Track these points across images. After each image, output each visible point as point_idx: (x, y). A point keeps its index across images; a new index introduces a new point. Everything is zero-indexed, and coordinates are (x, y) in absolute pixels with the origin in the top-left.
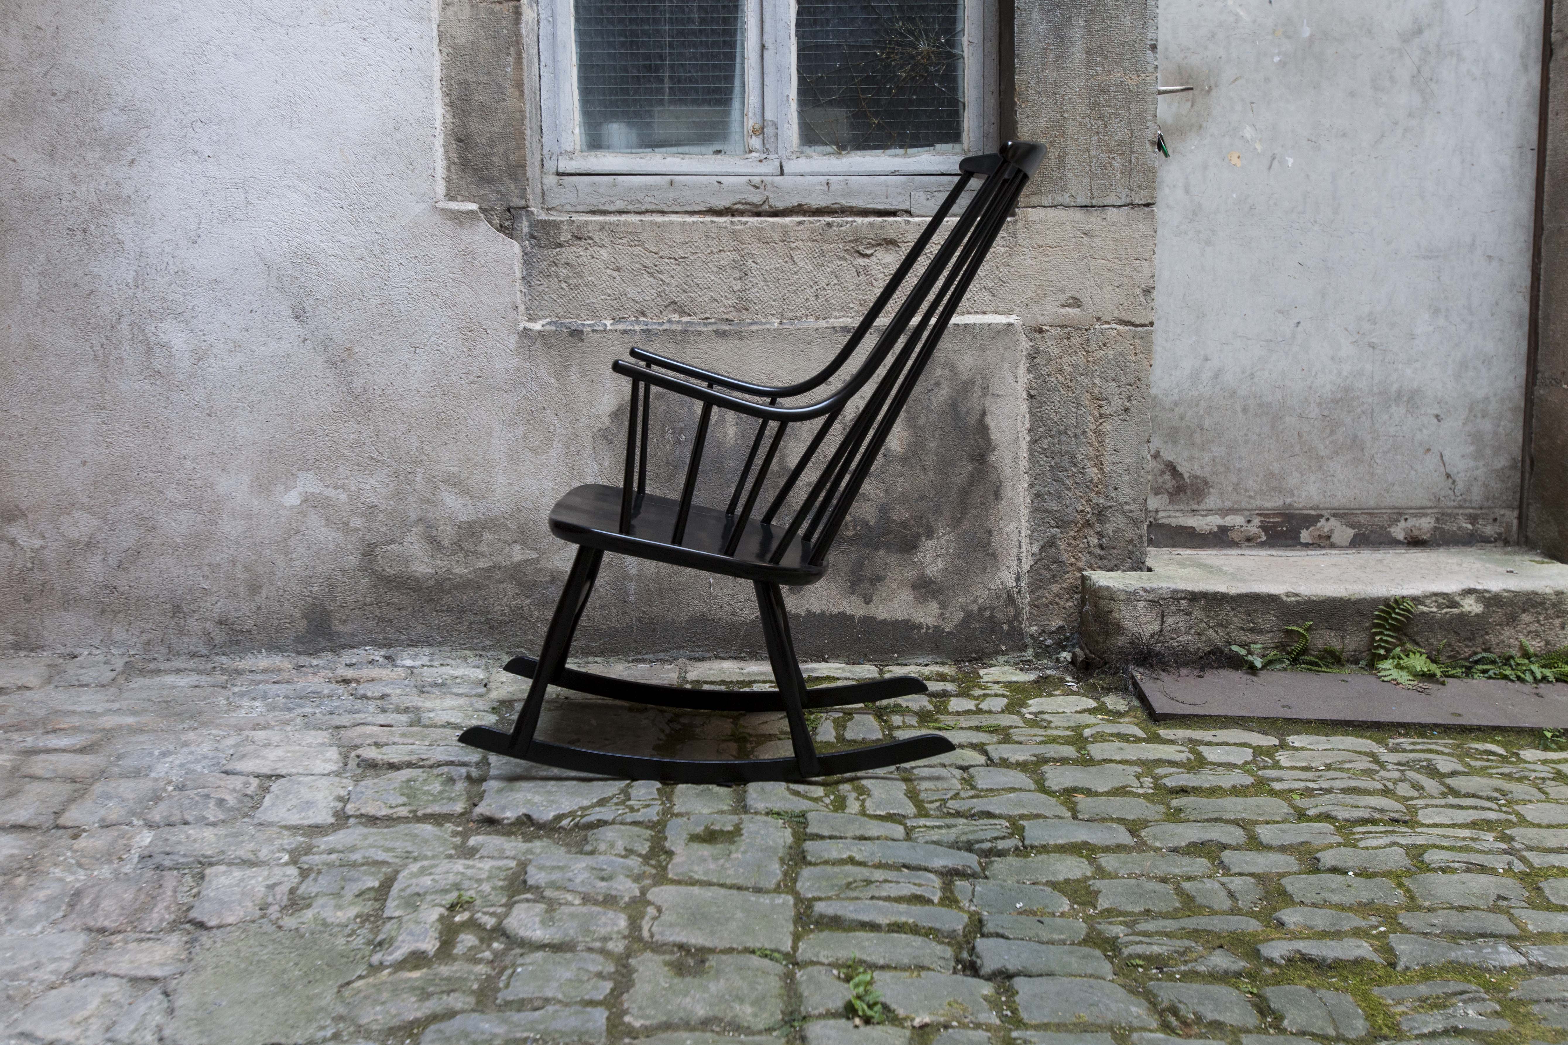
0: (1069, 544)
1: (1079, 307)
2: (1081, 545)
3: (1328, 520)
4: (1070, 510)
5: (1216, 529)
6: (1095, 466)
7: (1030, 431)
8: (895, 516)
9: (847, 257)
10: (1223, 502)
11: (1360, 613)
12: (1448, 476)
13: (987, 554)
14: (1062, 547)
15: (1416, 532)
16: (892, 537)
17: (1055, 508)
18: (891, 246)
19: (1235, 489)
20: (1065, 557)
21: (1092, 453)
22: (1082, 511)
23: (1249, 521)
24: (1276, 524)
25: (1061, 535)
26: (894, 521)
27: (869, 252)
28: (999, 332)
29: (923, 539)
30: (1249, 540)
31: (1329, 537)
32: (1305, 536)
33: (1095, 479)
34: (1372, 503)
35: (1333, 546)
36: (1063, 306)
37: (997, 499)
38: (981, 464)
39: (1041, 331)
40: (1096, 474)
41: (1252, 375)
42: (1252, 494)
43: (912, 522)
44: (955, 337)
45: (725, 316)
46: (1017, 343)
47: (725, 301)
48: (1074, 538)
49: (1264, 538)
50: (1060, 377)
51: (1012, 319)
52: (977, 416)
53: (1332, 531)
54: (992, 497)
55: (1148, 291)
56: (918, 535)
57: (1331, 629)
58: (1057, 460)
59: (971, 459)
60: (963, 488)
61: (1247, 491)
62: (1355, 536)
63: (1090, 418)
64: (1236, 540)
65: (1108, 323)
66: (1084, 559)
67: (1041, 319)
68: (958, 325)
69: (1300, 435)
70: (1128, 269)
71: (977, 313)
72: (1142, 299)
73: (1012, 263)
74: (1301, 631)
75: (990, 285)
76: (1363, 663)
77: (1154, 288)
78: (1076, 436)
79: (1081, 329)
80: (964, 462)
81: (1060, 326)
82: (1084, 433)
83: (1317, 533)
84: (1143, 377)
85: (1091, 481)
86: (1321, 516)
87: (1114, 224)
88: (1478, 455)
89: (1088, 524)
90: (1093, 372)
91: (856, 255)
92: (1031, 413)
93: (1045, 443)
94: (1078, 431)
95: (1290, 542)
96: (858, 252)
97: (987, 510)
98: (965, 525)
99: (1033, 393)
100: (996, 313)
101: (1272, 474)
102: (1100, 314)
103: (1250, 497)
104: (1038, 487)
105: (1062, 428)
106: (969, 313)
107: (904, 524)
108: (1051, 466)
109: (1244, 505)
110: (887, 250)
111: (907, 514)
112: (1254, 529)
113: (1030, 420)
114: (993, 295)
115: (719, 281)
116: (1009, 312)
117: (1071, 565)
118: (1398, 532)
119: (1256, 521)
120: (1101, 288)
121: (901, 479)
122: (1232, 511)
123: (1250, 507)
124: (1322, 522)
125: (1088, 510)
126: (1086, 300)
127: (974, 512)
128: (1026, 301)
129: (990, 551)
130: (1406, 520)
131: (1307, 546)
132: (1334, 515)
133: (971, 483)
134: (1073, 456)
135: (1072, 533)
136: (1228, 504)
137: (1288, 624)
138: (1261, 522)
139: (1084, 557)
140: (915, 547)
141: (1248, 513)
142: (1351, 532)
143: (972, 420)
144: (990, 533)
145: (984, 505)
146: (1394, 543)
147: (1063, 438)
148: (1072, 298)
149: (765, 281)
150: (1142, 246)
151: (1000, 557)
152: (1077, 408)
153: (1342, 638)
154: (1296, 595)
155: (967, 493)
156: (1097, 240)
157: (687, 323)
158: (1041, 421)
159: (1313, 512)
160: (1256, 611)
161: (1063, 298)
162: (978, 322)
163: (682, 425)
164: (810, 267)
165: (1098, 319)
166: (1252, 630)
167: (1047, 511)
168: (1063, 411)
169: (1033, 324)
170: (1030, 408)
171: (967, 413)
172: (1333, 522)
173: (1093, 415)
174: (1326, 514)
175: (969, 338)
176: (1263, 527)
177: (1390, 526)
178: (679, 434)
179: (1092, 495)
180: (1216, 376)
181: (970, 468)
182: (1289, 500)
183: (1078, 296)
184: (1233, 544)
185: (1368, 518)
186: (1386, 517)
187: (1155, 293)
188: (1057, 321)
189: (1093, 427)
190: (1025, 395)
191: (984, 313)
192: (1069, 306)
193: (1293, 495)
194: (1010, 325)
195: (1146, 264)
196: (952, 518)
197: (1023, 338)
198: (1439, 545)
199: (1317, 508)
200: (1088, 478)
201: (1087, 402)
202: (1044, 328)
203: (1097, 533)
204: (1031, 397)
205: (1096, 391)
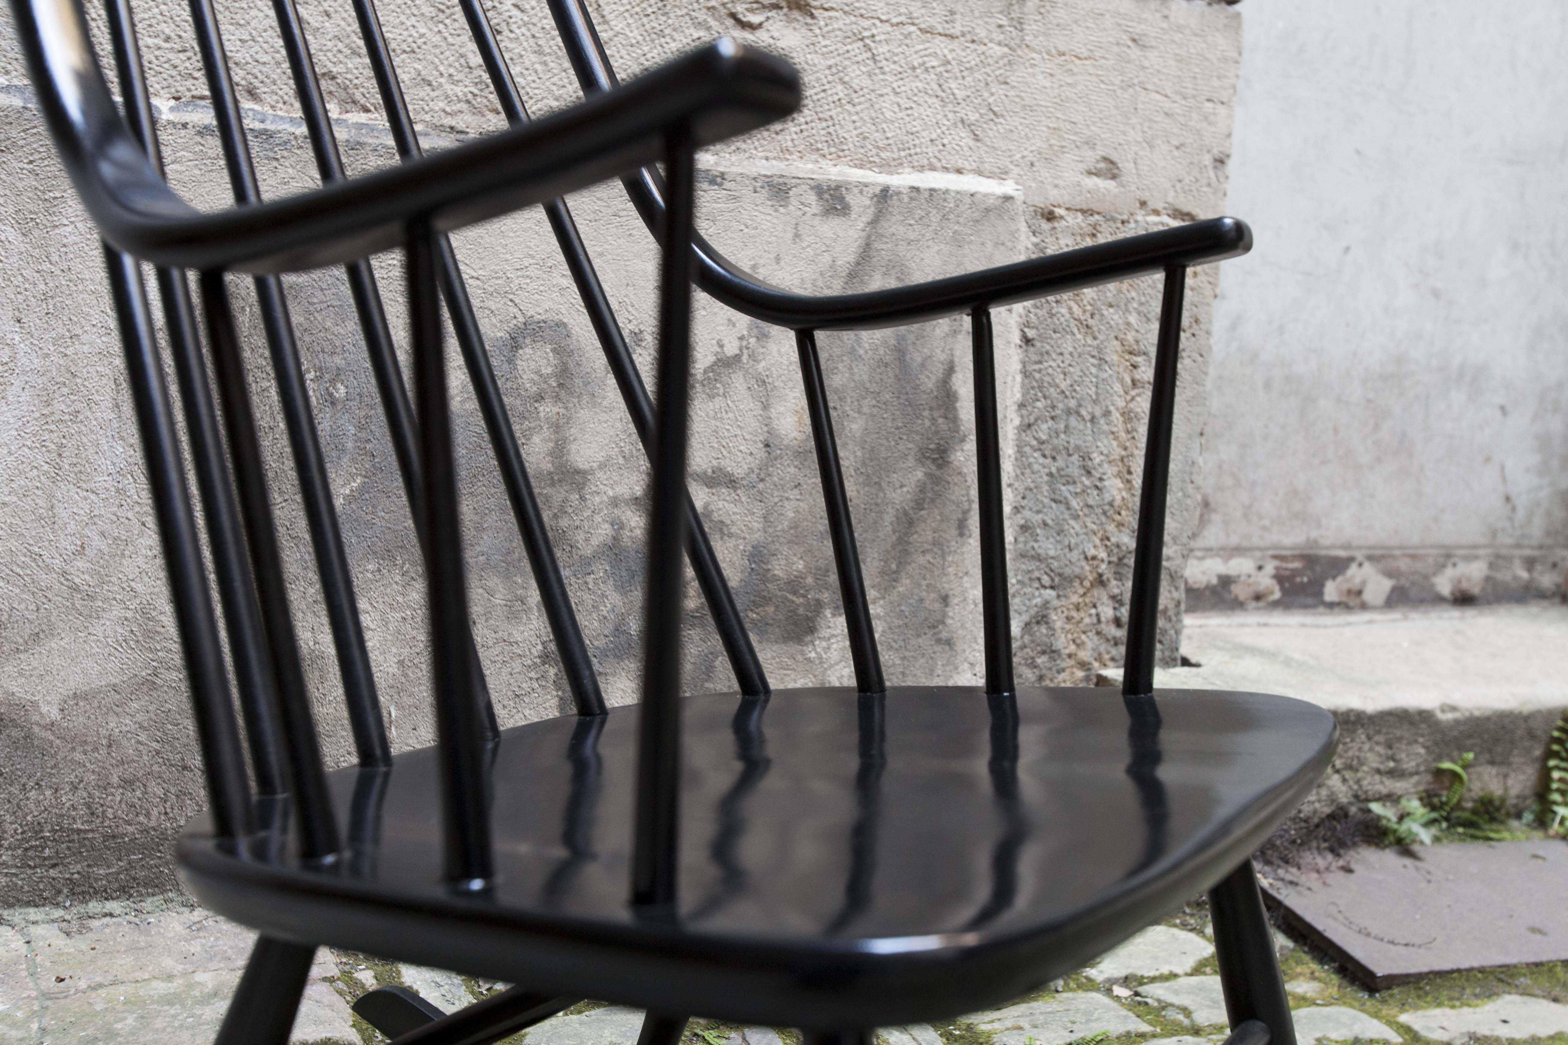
0: (1069, 619)
1: (1114, 177)
2: (1087, 620)
3: (1360, 565)
4: (1075, 555)
5: (1214, 581)
6: (1119, 475)
7: (1021, 406)
8: (778, 568)
9: (712, 23)
10: (1228, 535)
11: (1531, 735)
12: (1508, 499)
13: (939, 641)
14: (1058, 624)
15: (1465, 585)
16: (771, 609)
17: (1052, 553)
18: (796, 14)
19: (1245, 516)
20: (1062, 642)
21: (1119, 452)
22: (1094, 558)
23: (1260, 568)
24: (1295, 573)
25: (1056, 603)
26: (776, 578)
27: (755, 19)
28: (988, 210)
29: (828, 613)
30: (1258, 597)
31: (1359, 593)
32: (1331, 591)
33: (1118, 502)
34: (1415, 540)
35: (1364, 607)
36: (1090, 173)
37: (961, 535)
38: (939, 467)
39: (1050, 217)
40: (1120, 490)
41: (1281, 329)
42: (1266, 522)
43: (810, 580)
44: (911, 211)
45: (448, 121)
46: (1014, 234)
47: (448, 87)
48: (1078, 608)
49: (1277, 595)
50: (1075, 308)
51: (1009, 188)
52: (938, 371)
53: (1364, 583)
54: (954, 532)
55: (1220, 162)
56: (819, 605)
57: (1492, 763)
58: (1060, 463)
59: (923, 456)
60: (906, 513)
61: (1260, 517)
62: (1394, 590)
63: (1117, 387)
64: (1242, 597)
65: (1156, 212)
66: (1089, 645)
67: (1054, 196)
68: (916, 189)
69: (1336, 430)
70: (1195, 116)
71: (946, 169)
72: (1212, 174)
73: (1012, 80)
74: (1458, 769)
75: (973, 117)
76: (1528, 817)
77: (1228, 156)
78: (1093, 420)
79: (1114, 220)
80: (911, 462)
81: (1083, 212)
82: (1107, 413)
83: (1345, 587)
84: (1202, 318)
85: (1111, 504)
86: (1351, 559)
87: (1180, 29)
88: (1543, 470)
89: (1100, 581)
90: (1128, 301)
91: (730, 22)
92: (1026, 374)
93: (1043, 430)
94: (1098, 412)
95: (1309, 601)
96: (733, 16)
97: (943, 557)
98: (904, 585)
99: (1031, 333)
100: (979, 173)
101: (1295, 492)
102: (1145, 196)
103: (1265, 528)
104: (1027, 513)
105: (1072, 403)
106: (933, 169)
107: (794, 584)
108: (1050, 475)
109: (1256, 541)
110: (790, 21)
111: (801, 565)
112: (1266, 581)
113: (1023, 385)
114: (977, 138)
115: (437, 39)
116: (1002, 175)
117: (1070, 656)
118: (1444, 585)
119: (1270, 568)
120: (1151, 147)
121: (794, 494)
122: (1238, 551)
123: (1262, 544)
124: (1353, 569)
125: (1103, 555)
126: (1126, 166)
127: (922, 560)
128: (1031, 157)
129: (944, 635)
130: (1454, 565)
131: (1331, 606)
132: (1370, 558)
133: (919, 505)
134: (1086, 457)
135: (1075, 599)
136: (1234, 540)
137: (1440, 758)
138: (1277, 568)
139: (1091, 641)
140: (812, 630)
141: (1258, 554)
142: (1387, 584)
143: (929, 382)
144: (945, 599)
145: (939, 545)
146: (1438, 600)
147: (1073, 421)
148: (1105, 159)
149: (539, 52)
150: (1219, 77)
151: (959, 646)
152: (1099, 367)
153: (1506, 776)
154: (1453, 709)
155: (911, 523)
156: (1152, 55)
157: (360, 126)
158: (1040, 388)
159: (1343, 554)
160: (1400, 739)
161: (1091, 157)
162: (952, 187)
163: (338, 361)
164: (635, 35)
165: (1143, 204)
166: (1391, 773)
167: (1038, 558)
168: (1076, 371)
169: (1040, 202)
170: (1024, 364)
171: (923, 365)
172: (1368, 568)
173: (1121, 381)
174: (1359, 555)
175: (935, 217)
176: (1280, 578)
177: (1435, 574)
178: (333, 382)
179: (1111, 528)
180: (1233, 327)
181: (919, 474)
182: (1314, 534)
183: (1114, 157)
184: (1237, 605)
185: (1408, 561)
186: (1431, 561)
187: (1232, 165)
188: (1079, 201)
189: (1121, 403)
190: (1016, 338)
191: (959, 171)
192: (1097, 174)
193: (1319, 526)
194: (1008, 198)
195: (1222, 110)
196: (882, 573)
197: (1023, 227)
198: (1489, 603)
199: (1347, 546)
200: (1107, 497)
201: (1115, 358)
202: (1058, 211)
203: (1113, 598)
204: (1027, 341)
205: (1130, 337)
